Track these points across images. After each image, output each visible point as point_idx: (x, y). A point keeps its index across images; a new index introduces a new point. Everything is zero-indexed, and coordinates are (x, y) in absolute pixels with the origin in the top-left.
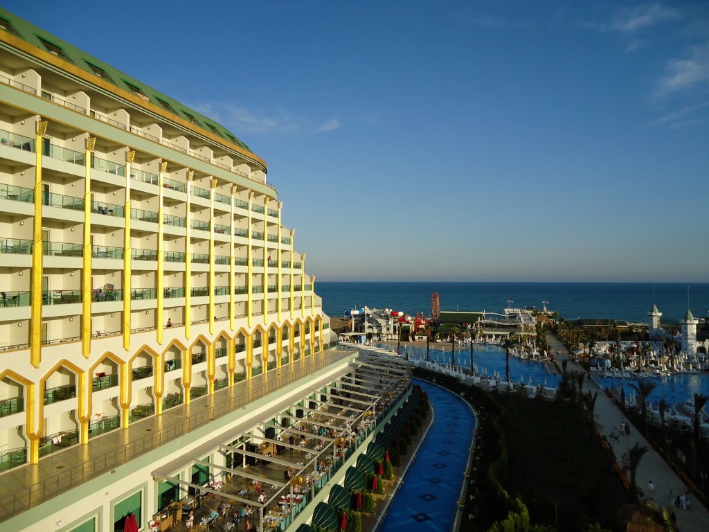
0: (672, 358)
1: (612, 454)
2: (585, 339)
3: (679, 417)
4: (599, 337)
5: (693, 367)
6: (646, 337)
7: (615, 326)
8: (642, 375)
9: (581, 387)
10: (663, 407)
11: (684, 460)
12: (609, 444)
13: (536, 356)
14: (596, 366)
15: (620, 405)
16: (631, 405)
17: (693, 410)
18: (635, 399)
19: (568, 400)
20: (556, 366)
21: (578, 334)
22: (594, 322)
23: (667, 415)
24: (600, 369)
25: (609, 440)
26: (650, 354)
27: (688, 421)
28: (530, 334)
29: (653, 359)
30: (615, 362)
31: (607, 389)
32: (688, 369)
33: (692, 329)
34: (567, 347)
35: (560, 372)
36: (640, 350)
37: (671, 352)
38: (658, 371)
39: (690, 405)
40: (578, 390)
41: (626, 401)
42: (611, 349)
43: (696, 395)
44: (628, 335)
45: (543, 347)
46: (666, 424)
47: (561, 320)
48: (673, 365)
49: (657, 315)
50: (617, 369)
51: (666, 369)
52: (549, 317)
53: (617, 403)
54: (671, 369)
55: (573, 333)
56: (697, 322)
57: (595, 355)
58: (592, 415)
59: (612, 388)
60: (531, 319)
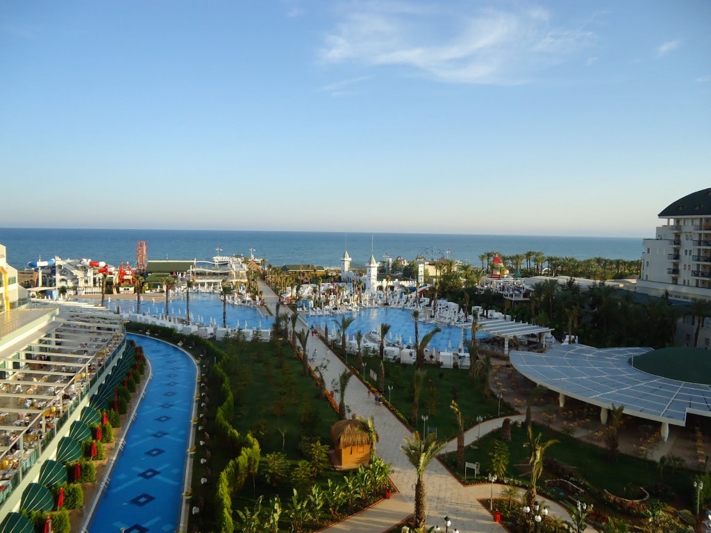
0: (360, 296)
2: (293, 283)
3: (370, 344)
4: (303, 281)
5: (376, 303)
6: (340, 280)
7: (315, 271)
8: (338, 312)
9: (293, 326)
11: (375, 377)
13: (248, 301)
14: (302, 307)
16: (333, 338)
17: (379, 337)
19: (281, 339)
20: (267, 310)
22: (297, 267)
23: (363, 344)
24: (305, 309)
26: (343, 293)
27: (376, 346)
28: (242, 281)
29: (346, 297)
30: (317, 302)
32: (372, 305)
33: (374, 272)
34: (276, 291)
35: (271, 314)
36: (336, 291)
37: (359, 291)
38: (350, 308)
39: (376, 333)
40: (290, 329)
41: (329, 336)
42: (315, 291)
43: (382, 325)
44: (326, 278)
45: (255, 293)
46: (361, 351)
47: (270, 266)
48: (361, 302)
49: (348, 259)
50: (318, 309)
51: (356, 306)
53: (321, 338)
54: (360, 305)
55: (281, 278)
56: (378, 265)
57: (300, 298)
60: (242, 267)
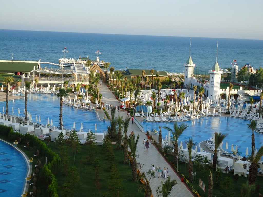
0: (200, 103)
1: (148, 188)
2: (132, 87)
3: (203, 153)
4: (144, 86)
5: (216, 111)
6: (182, 86)
7: (157, 76)
8: (176, 118)
9: (126, 131)
10: (191, 145)
11: (204, 187)
12: (147, 180)
13: (88, 104)
14: (140, 112)
15: (158, 146)
16: (167, 145)
17: (213, 146)
18: (169, 140)
19: (115, 143)
20: (106, 113)
21: (126, 84)
22: (141, 72)
23: (194, 152)
24: (143, 114)
25: (147, 177)
26: (184, 100)
27: (209, 156)
28: (83, 83)
29: (186, 104)
30: (155, 108)
31: (148, 132)
32: (212, 113)
33: (217, 79)
34: (116, 95)
35: (108, 118)
36: (176, 97)
37: (200, 98)
38: (189, 115)
39: (212, 142)
40: (123, 134)
41: (163, 142)
42: (153, 97)
43: (216, 134)
44: (167, 84)
45: (95, 95)
46: (192, 160)
47: (112, 70)
48: (201, 110)
49: (192, 65)
50: (157, 114)
51: (196, 113)
52: (101, 67)
54: (199, 113)
55: (121, 82)
56: (222, 72)
57: (139, 102)
58: (134, 155)
59: (152, 131)
60: (84, 69)
